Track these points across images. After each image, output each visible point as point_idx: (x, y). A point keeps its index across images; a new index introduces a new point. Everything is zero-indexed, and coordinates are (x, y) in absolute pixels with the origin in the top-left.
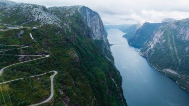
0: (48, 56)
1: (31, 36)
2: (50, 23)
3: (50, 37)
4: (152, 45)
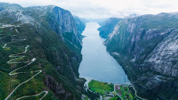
0: (25, 39)
1: (16, 30)
2: (27, 22)
3: (26, 30)
4: (111, 36)
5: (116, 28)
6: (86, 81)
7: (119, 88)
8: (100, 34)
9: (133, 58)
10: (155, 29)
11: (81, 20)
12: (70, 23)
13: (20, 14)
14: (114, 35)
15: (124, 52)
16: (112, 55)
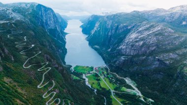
0: (21, 32)
1: (13, 25)
4: (93, 32)
5: (97, 25)
6: (71, 66)
7: (97, 69)
8: (83, 31)
9: (110, 48)
10: (125, 24)
11: (62, 17)
12: (53, 20)
13: (11, 11)
14: (96, 31)
15: (103, 45)
16: (93, 48)
